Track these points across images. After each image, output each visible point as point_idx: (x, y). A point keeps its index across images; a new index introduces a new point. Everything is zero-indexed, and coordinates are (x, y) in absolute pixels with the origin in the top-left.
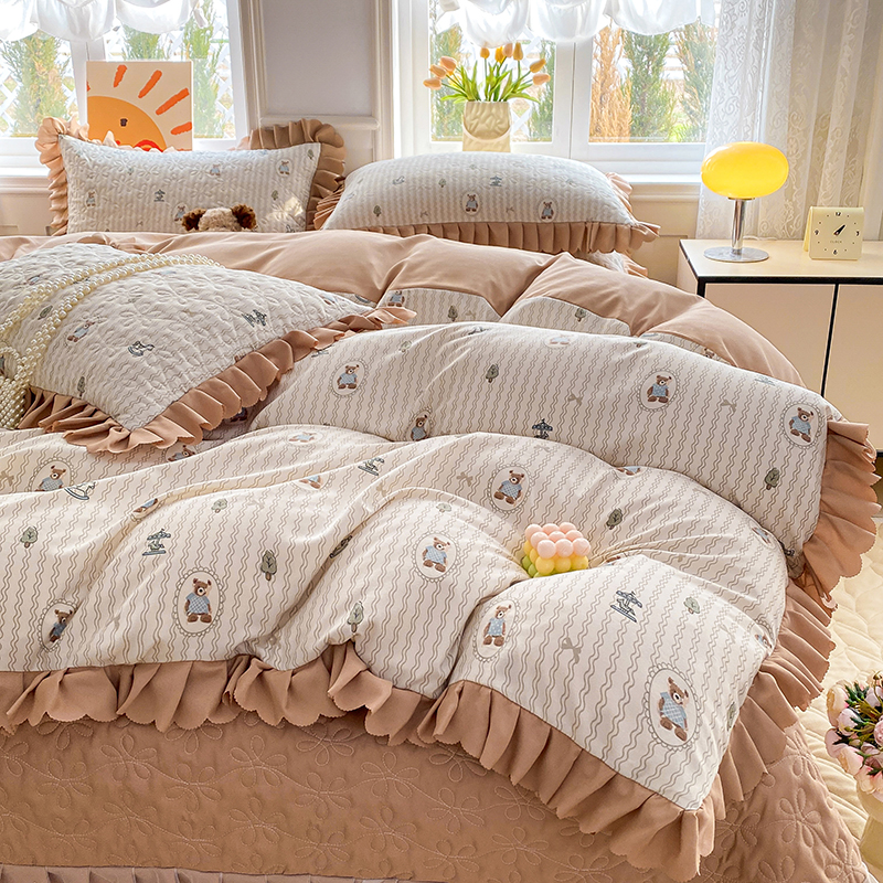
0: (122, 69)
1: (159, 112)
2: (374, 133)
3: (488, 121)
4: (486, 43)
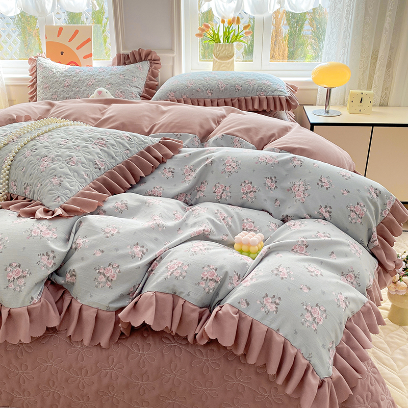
0: (61, 29)
1: (78, 49)
2: (173, 58)
3: (224, 52)
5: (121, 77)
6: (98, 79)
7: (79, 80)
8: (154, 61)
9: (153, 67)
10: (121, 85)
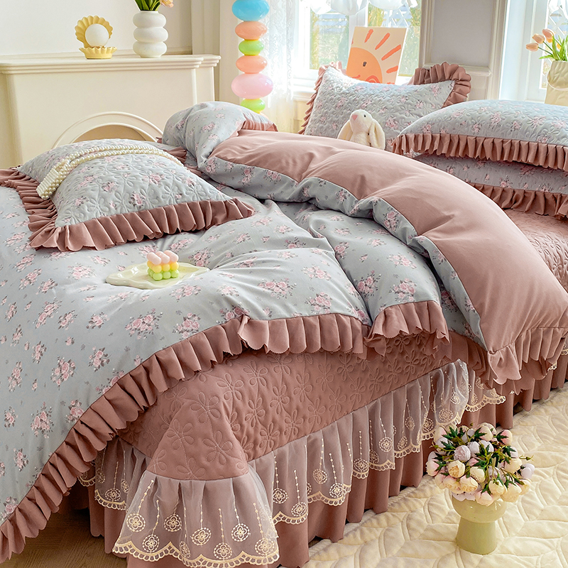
0: (371, 31)
1: (383, 59)
3: (566, 76)
5: (403, 100)
7: (355, 100)
8: (462, 82)
9: (457, 90)
10: (397, 111)
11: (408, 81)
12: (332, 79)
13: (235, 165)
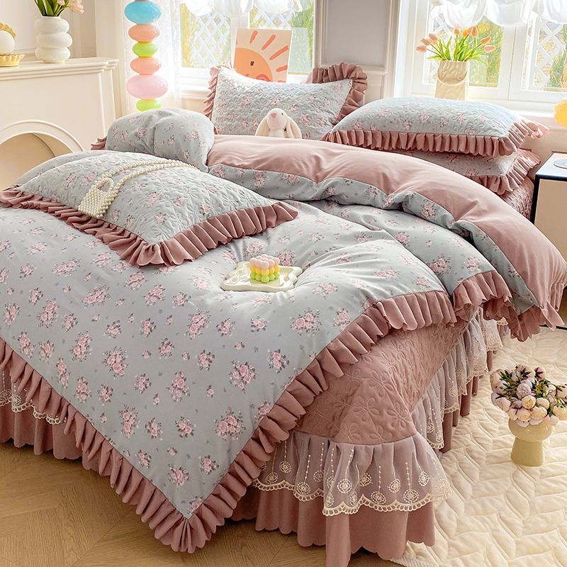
0: (255, 33)
1: (271, 59)
2: (384, 77)
3: (453, 73)
4: (458, 26)
5: (312, 98)
6: (283, 98)
7: (261, 99)
8: (359, 80)
9: (356, 87)
10: (309, 108)
11: (306, 80)
12: (230, 79)
13: (244, 170)
